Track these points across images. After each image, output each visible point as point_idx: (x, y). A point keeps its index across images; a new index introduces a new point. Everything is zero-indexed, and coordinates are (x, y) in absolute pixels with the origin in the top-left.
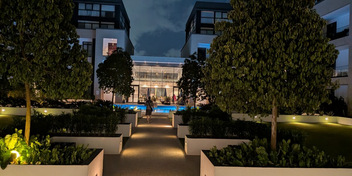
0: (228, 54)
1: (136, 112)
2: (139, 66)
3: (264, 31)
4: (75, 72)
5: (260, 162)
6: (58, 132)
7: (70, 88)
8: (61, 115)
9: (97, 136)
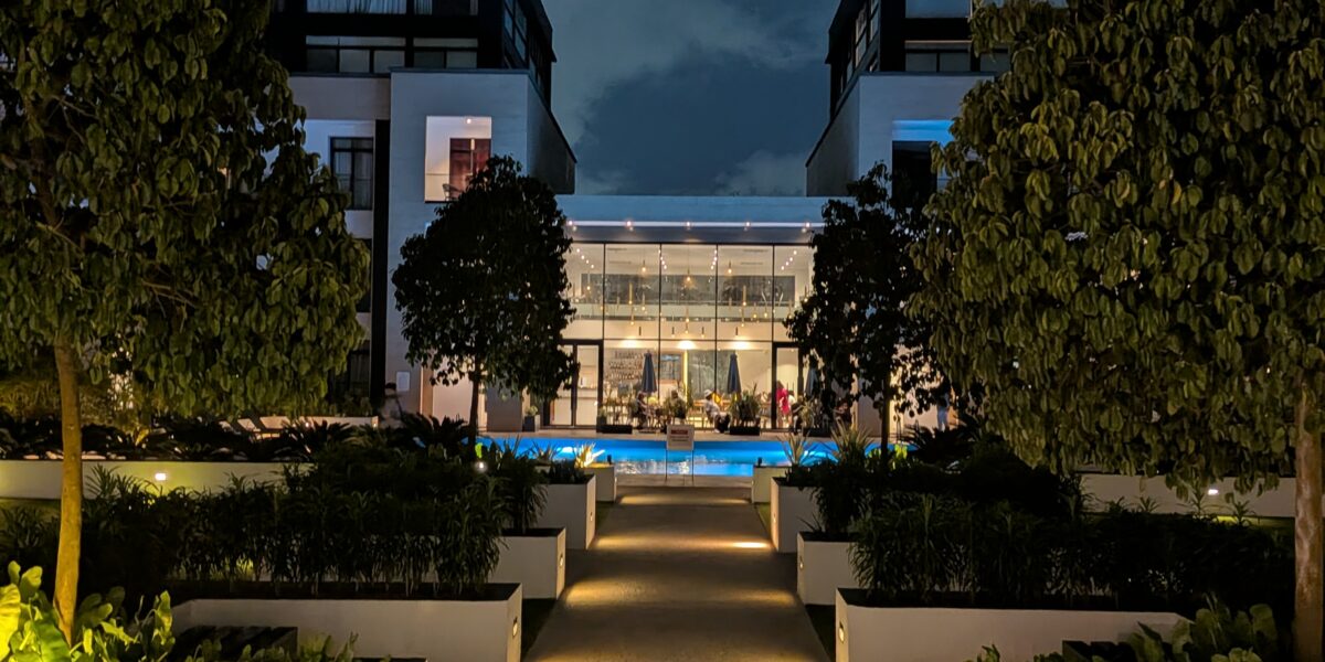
0: (1042, 166)
1: (586, 473)
2: (602, 246)
3: (1234, 40)
4: (285, 286)
6: (216, 574)
7: (265, 365)
8: (229, 494)
9: (396, 593)
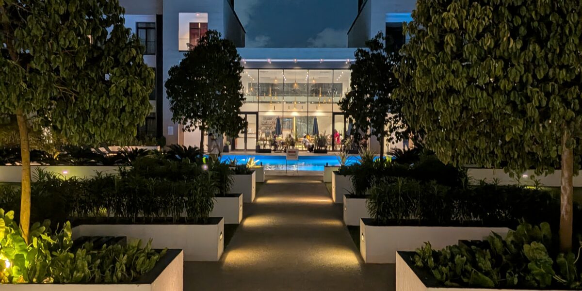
0: (452, 31)
1: (251, 170)
2: (257, 70)
4: (117, 87)
5: (534, 279)
6: (90, 214)
7: (109, 121)
8: (94, 179)
9: (170, 221)
